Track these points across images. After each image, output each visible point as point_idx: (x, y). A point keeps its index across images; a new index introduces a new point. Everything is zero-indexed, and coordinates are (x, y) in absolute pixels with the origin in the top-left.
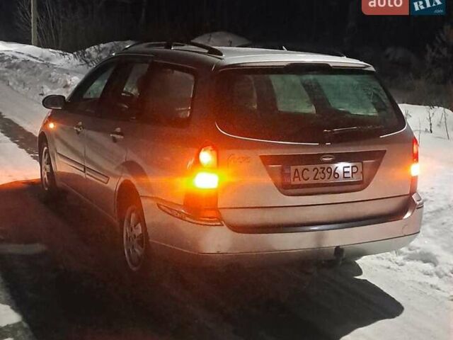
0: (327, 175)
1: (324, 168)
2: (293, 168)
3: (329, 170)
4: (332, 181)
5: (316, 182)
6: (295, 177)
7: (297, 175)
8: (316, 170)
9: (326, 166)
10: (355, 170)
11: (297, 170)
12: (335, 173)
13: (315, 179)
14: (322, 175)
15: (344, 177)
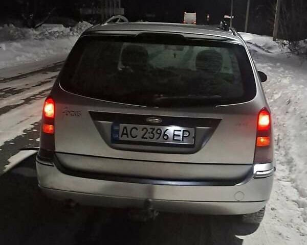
0: (156, 136)
1: (154, 129)
2: (122, 126)
3: (159, 131)
4: (160, 141)
5: (143, 140)
6: (123, 134)
7: (125, 132)
8: (145, 130)
9: (156, 127)
10: (187, 134)
11: (125, 128)
12: (165, 135)
13: (143, 138)
14: (151, 136)
15: (174, 140)
